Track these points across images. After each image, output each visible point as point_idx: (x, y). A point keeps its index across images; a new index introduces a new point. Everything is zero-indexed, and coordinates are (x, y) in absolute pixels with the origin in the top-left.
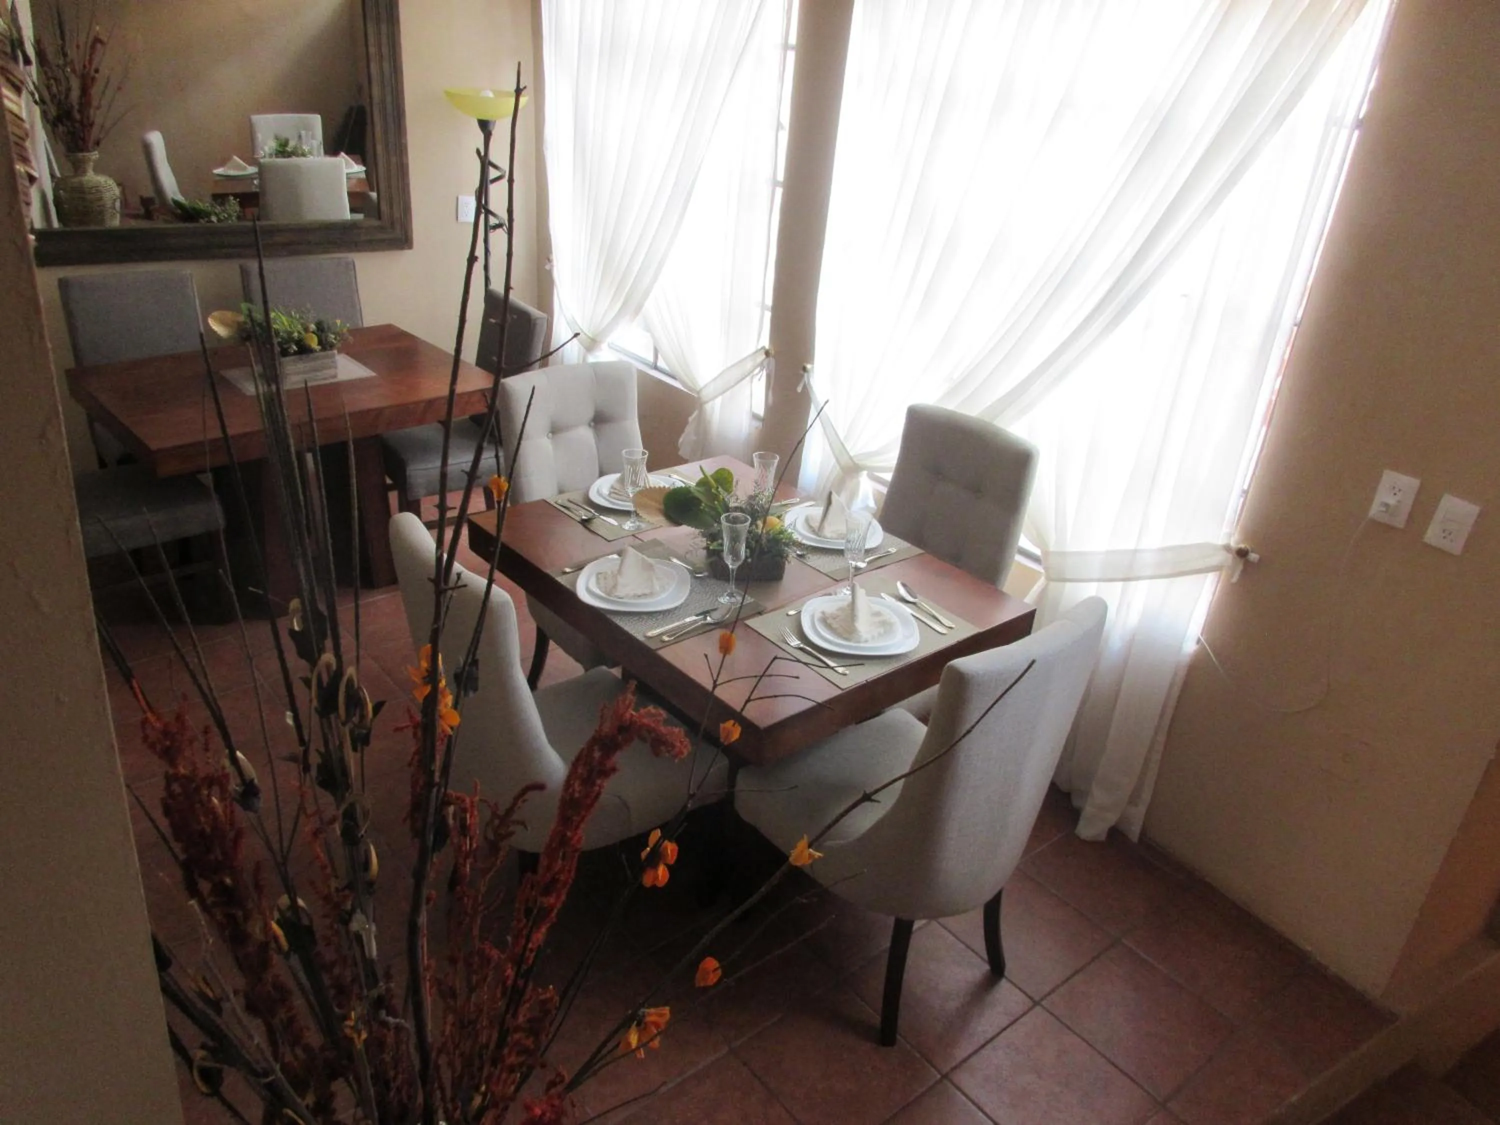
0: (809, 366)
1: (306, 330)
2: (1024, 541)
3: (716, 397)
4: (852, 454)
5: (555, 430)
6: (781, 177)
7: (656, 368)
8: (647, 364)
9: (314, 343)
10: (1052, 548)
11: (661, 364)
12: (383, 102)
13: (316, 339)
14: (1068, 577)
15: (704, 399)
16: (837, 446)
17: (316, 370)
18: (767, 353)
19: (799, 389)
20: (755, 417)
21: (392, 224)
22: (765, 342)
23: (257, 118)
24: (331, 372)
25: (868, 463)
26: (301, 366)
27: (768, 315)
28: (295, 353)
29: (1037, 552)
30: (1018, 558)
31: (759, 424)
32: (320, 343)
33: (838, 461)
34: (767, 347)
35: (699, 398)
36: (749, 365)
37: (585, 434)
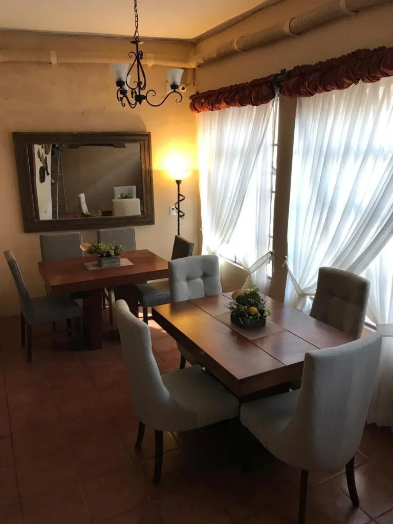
0: (286, 257)
1: (111, 249)
2: (367, 320)
3: (255, 271)
4: (302, 289)
5: (189, 279)
6: (274, 190)
7: (236, 262)
8: (233, 261)
9: (113, 254)
10: (380, 323)
11: (237, 261)
12: (146, 176)
13: (113, 252)
14: (387, 334)
15: (251, 272)
16: (297, 286)
17: (113, 263)
18: (272, 253)
19: (283, 266)
20: (269, 277)
21: (148, 216)
22: (271, 249)
23: (115, 188)
24: (118, 263)
25: (307, 292)
26: (108, 261)
27: (272, 240)
28: (106, 256)
29: (374, 325)
30: (365, 327)
31: (270, 280)
32: (115, 253)
33: (297, 292)
34: (272, 251)
35: (249, 272)
36: (266, 258)
37: (200, 281)
